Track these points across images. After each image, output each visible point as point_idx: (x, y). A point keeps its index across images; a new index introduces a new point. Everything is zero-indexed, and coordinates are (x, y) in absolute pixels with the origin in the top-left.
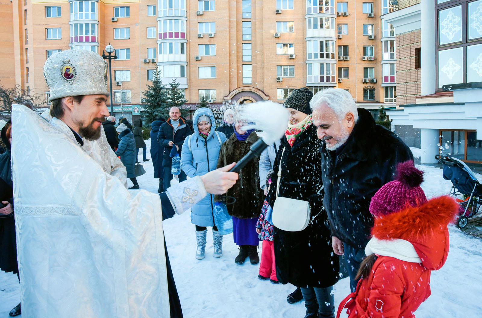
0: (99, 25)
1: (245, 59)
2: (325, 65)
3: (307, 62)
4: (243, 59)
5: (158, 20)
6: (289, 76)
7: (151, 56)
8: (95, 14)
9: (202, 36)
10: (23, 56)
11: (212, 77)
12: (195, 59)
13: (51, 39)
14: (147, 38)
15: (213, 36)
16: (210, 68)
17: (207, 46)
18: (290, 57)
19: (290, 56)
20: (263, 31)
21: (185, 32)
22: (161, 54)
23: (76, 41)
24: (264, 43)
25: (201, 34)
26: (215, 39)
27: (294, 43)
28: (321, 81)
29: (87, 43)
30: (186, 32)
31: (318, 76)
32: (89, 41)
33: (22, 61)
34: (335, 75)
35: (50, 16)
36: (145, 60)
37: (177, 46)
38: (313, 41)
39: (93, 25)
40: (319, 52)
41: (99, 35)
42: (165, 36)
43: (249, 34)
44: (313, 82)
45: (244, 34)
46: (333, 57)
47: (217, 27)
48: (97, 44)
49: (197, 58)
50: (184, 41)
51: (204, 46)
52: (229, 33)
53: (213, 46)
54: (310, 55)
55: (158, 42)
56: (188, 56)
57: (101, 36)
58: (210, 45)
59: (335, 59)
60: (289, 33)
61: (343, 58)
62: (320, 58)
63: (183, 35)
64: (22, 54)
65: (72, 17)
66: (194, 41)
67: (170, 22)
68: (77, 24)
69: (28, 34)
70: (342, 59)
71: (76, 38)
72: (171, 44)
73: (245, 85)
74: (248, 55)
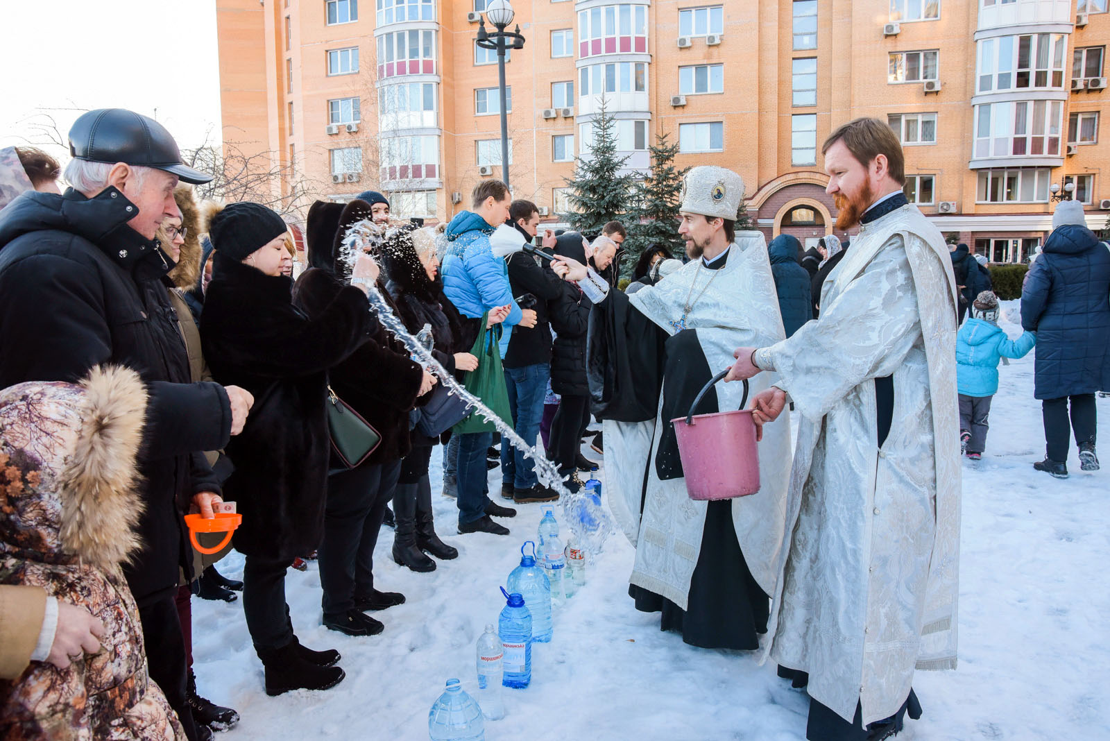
0: (440, 33)
1: (800, 99)
2: (1031, 105)
3: (974, 102)
4: (792, 102)
5: (577, 8)
6: (919, 141)
7: (561, 103)
8: (431, 6)
9: (688, 44)
10: (284, 119)
11: (713, 148)
12: (672, 103)
13: (338, 75)
14: (551, 58)
15: (717, 41)
16: (709, 125)
17: (701, 68)
18: (926, 90)
19: (927, 87)
20: (851, 22)
21: (646, 35)
22: (587, 93)
23: (390, 74)
24: (853, 54)
25: (687, 38)
26: (722, 49)
27: (939, 49)
28: (1015, 153)
29: (414, 78)
30: (649, 35)
31: (1007, 139)
32: (418, 72)
33: (282, 130)
34: (1059, 135)
35: (336, 22)
36: (547, 113)
37: (625, 74)
38: (998, 38)
39: (427, 34)
40: (1014, 70)
41: (441, 55)
42: (596, 50)
43: (811, 34)
44: (991, 155)
45: (796, 35)
46: (1057, 82)
47: (729, 17)
48: (436, 79)
49: (676, 100)
50: (644, 58)
51: (694, 69)
52: (759, 31)
53: (716, 68)
54: (986, 82)
55: (579, 64)
56: (655, 97)
57: (444, 58)
58: (709, 67)
59: (1062, 88)
60: (924, 22)
61: (1086, 85)
62: (1019, 86)
63: (640, 45)
64: (281, 116)
65: (381, 20)
66: (669, 56)
67: (608, 12)
68: (392, 33)
69: (293, 71)
70: (1080, 86)
71: (390, 67)
72: (610, 68)
73: (797, 169)
74: (808, 90)
